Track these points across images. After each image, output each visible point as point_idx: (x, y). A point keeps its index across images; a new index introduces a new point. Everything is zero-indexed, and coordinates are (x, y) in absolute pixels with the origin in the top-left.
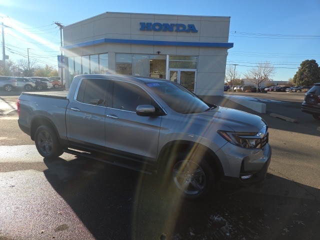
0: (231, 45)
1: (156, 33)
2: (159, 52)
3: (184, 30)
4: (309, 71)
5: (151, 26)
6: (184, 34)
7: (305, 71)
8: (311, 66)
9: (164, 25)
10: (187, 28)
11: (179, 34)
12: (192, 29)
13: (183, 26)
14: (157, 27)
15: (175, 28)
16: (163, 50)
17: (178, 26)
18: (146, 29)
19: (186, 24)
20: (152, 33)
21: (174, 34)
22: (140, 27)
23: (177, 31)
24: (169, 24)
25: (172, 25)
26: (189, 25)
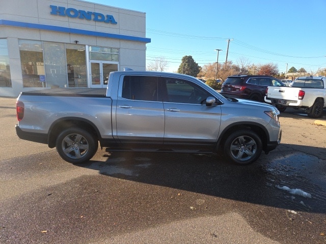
0: (149, 41)
1: (71, 20)
2: (77, 42)
3: (103, 20)
4: (188, 65)
5: (65, 11)
6: (103, 24)
7: (185, 65)
8: (189, 61)
9: (80, 11)
10: (106, 18)
11: (98, 24)
12: (111, 20)
13: (101, 15)
14: (72, 13)
15: (93, 17)
16: (82, 40)
17: (96, 15)
18: (58, 13)
19: (105, 14)
20: (66, 19)
21: (92, 23)
22: (50, 10)
23: (96, 20)
24: (86, 11)
25: (90, 14)
26: (108, 16)
